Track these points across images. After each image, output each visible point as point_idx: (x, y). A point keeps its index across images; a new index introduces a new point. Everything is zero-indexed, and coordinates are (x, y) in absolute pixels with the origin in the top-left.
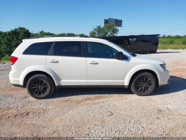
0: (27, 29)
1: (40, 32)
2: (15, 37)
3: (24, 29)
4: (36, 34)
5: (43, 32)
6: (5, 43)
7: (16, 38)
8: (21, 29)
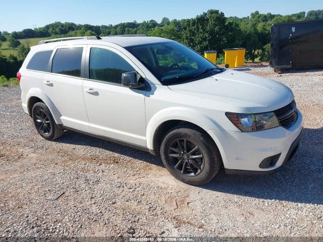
0: (221, 13)
1: (252, 14)
2: (200, 27)
3: (217, 12)
4: (245, 18)
5: (257, 13)
6: (187, 38)
7: (201, 29)
8: (212, 12)
